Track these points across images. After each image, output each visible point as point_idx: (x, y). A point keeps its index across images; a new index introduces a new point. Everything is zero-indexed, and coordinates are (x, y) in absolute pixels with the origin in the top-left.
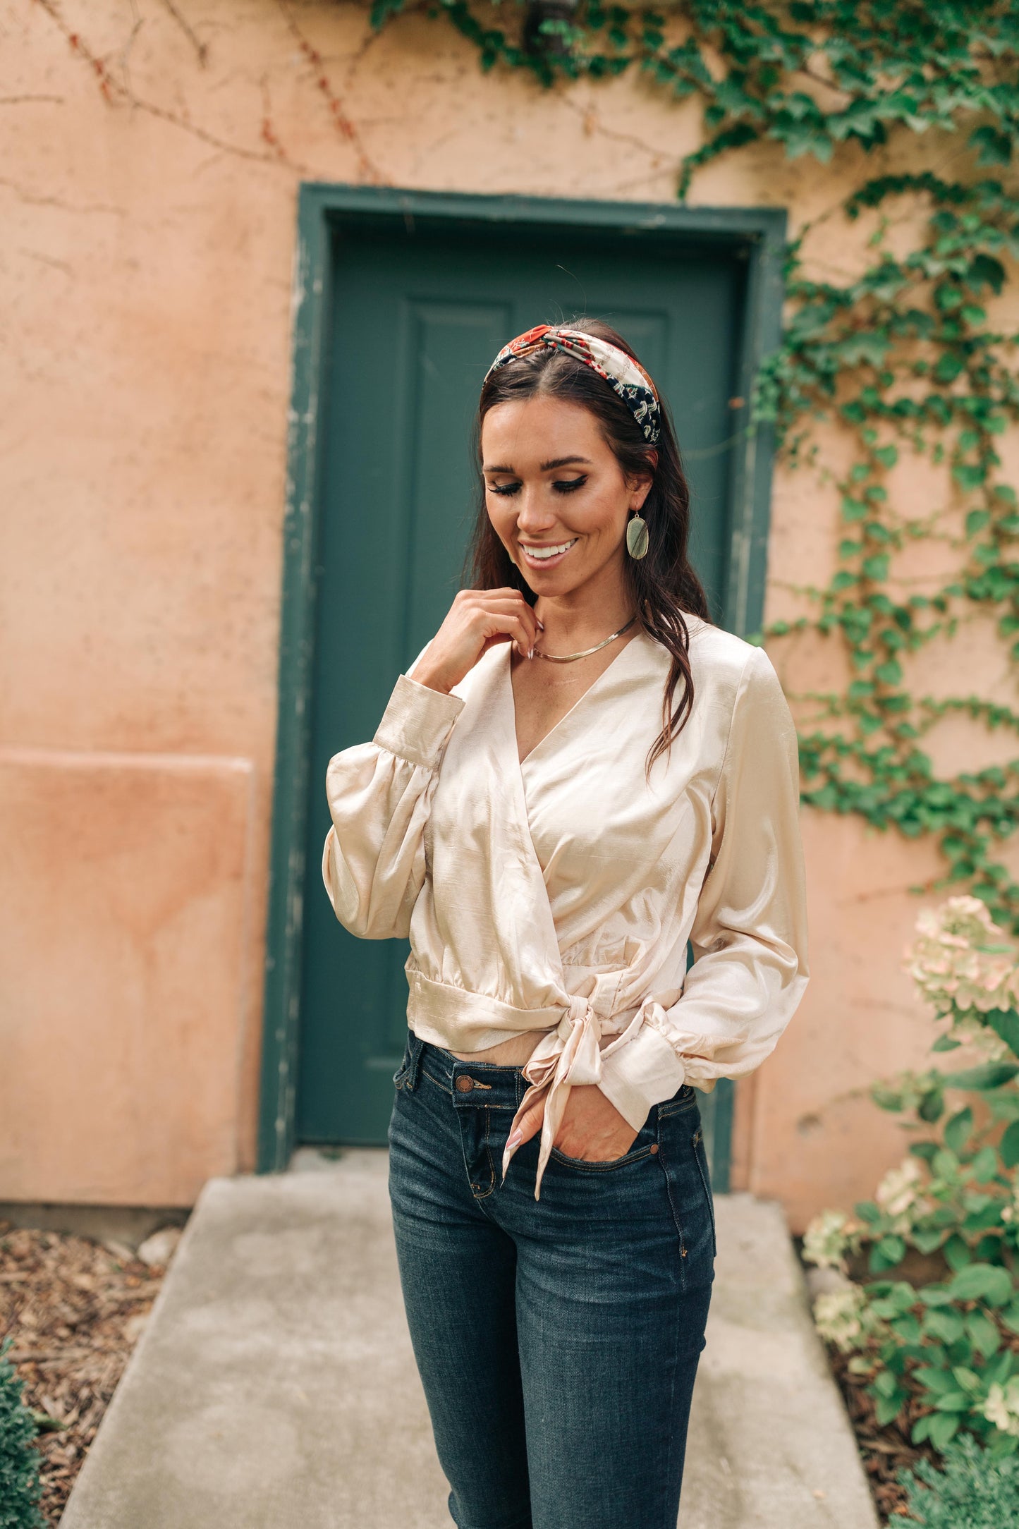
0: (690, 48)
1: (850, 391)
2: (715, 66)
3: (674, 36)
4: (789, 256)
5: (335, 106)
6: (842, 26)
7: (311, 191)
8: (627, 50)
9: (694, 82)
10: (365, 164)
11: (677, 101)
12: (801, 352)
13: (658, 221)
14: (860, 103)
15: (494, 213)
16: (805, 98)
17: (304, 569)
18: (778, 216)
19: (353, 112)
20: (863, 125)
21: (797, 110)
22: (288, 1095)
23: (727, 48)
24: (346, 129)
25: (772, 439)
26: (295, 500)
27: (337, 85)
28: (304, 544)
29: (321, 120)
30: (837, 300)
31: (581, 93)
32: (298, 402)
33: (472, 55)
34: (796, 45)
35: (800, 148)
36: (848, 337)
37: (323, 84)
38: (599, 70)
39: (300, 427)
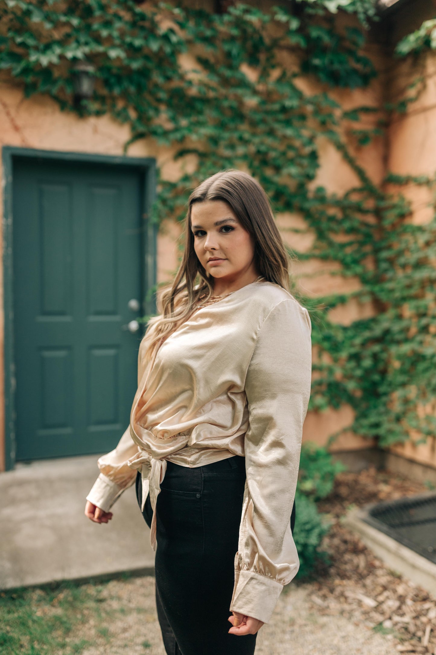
0: (125, 109)
1: (179, 213)
2: (133, 114)
3: (120, 105)
4: (158, 172)
5: (12, 120)
6: (169, 105)
7: (7, 148)
8: (106, 107)
9: (126, 119)
10: (23, 141)
11: (121, 124)
12: (164, 201)
13: (118, 161)
14: (177, 129)
15: (67, 157)
16: (161, 126)
17: (10, 271)
18: (152, 160)
19: (19, 122)
20: (178, 135)
21: (159, 131)
22: (13, 446)
23: (136, 109)
24: (16, 129)
25: (157, 228)
26: (6, 248)
27: (13, 112)
28: (10, 263)
29: (7, 125)
30: (171, 186)
31: (93, 120)
32: (5, 216)
33: (57, 107)
34: (157, 111)
35: (161, 142)
36: (176, 196)
37: (8, 114)
38: (99, 114)
39: (7, 226)
